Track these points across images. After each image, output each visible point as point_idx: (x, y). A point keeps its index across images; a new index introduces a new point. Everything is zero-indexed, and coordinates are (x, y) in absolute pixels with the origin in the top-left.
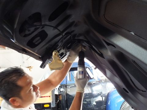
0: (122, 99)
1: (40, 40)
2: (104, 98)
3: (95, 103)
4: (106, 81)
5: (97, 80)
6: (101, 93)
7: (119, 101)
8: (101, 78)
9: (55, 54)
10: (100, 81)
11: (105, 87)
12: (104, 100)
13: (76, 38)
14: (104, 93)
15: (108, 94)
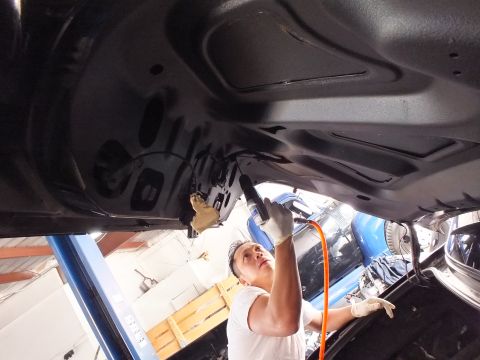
0: (380, 221)
1: (155, 190)
2: (349, 237)
3: (340, 254)
4: (336, 206)
5: (319, 211)
6: (340, 230)
7: (377, 227)
8: (325, 206)
9: (195, 200)
10: (326, 212)
11: (340, 217)
12: (350, 240)
13: (226, 156)
14: (343, 228)
15: (352, 226)
